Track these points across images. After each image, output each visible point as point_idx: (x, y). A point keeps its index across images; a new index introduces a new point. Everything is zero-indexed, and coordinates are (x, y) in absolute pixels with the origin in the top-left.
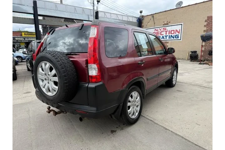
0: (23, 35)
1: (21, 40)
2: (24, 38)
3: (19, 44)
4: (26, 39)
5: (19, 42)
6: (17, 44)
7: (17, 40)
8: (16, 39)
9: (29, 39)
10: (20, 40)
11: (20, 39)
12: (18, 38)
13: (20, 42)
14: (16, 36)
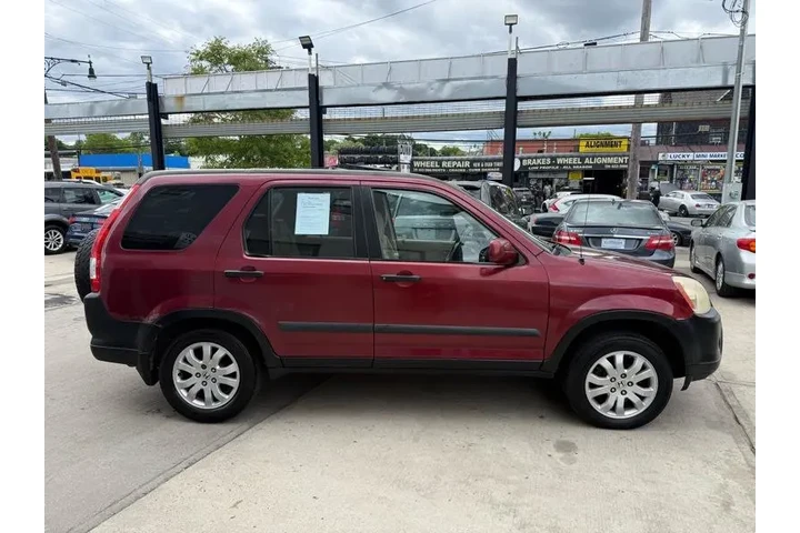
0: (582, 149)
1: (572, 165)
2: (582, 159)
3: (565, 176)
4: (587, 161)
5: (564, 171)
6: (560, 176)
7: (560, 165)
8: (559, 161)
9: (597, 161)
10: (568, 165)
11: (569, 161)
12: (565, 157)
13: (569, 171)
14: (560, 154)
